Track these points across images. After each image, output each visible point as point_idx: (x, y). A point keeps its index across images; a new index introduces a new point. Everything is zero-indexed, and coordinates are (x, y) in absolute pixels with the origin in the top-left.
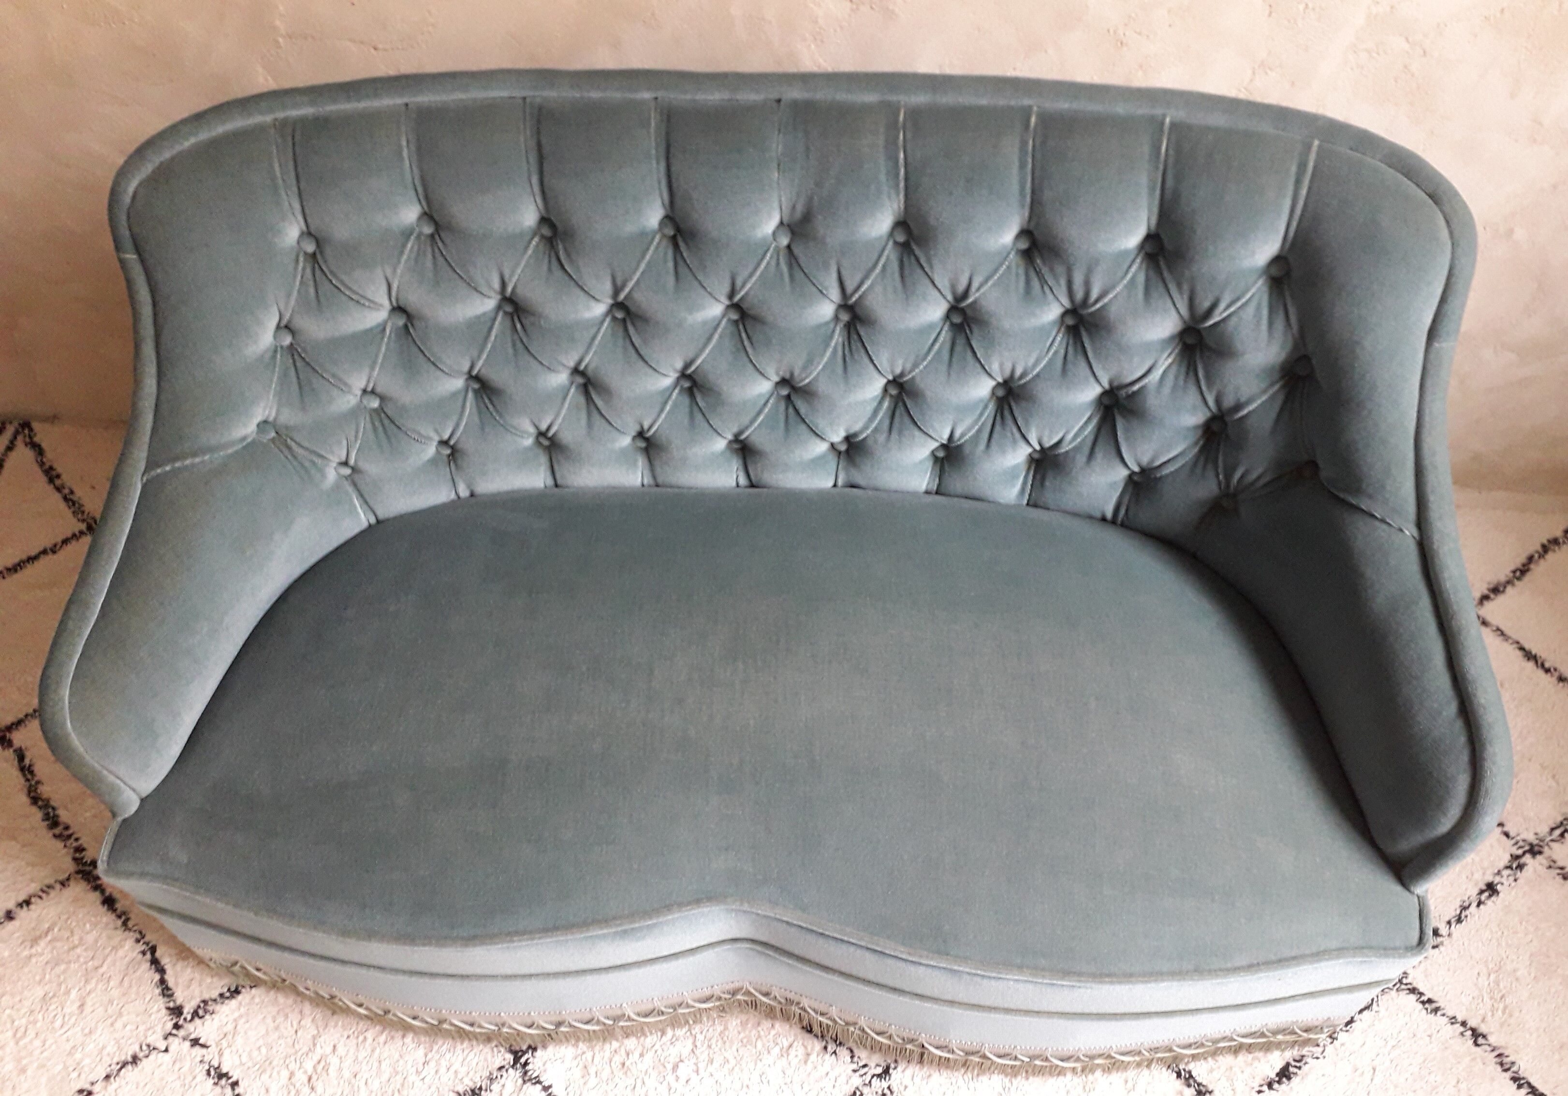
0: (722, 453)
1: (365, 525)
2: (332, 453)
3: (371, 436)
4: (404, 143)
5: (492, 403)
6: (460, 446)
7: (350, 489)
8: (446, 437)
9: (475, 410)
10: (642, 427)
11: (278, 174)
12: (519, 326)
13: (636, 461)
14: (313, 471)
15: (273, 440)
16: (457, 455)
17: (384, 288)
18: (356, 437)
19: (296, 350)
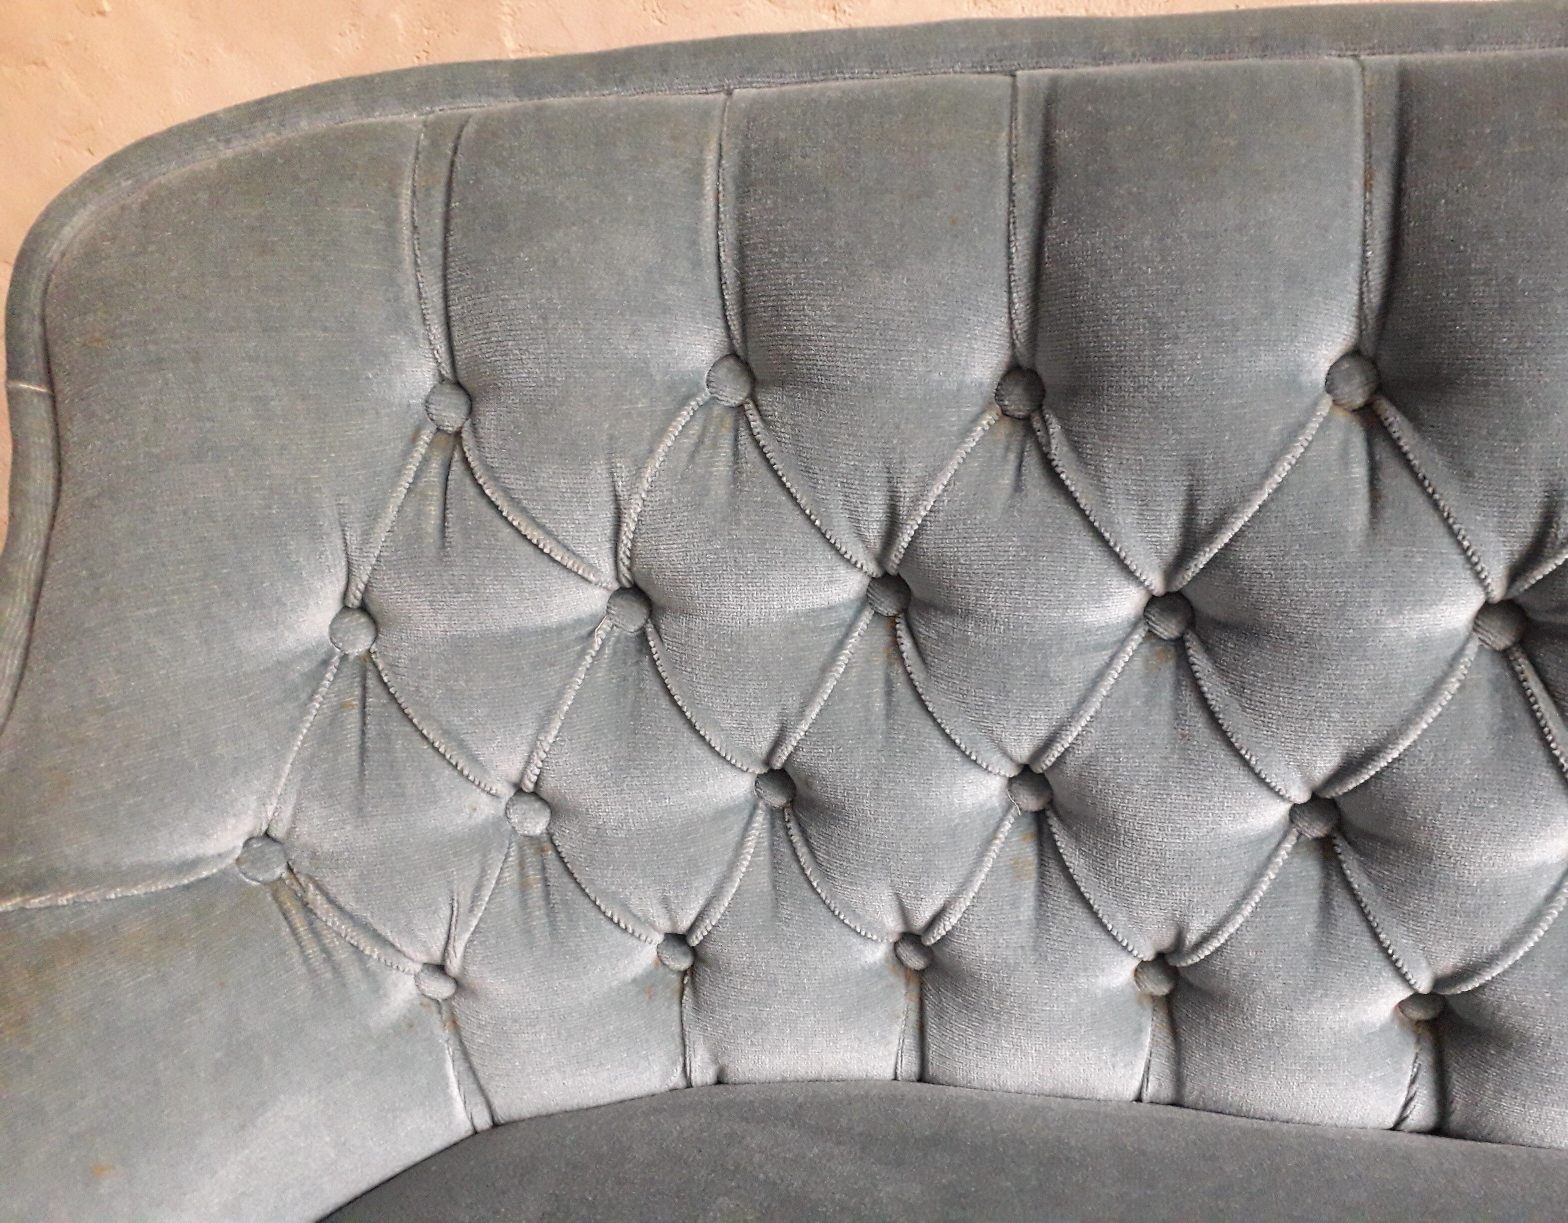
0: (1383, 1029)
1: (461, 1127)
2: (410, 932)
3: (511, 901)
4: (711, 157)
5: (807, 841)
6: (711, 949)
7: (443, 1035)
8: (683, 925)
9: (764, 858)
10: (1180, 938)
11: (405, 216)
12: (907, 645)
13: (1139, 1030)
14: (353, 973)
15: (275, 887)
16: (705, 973)
17: (606, 516)
18: (475, 899)
19: (375, 665)
